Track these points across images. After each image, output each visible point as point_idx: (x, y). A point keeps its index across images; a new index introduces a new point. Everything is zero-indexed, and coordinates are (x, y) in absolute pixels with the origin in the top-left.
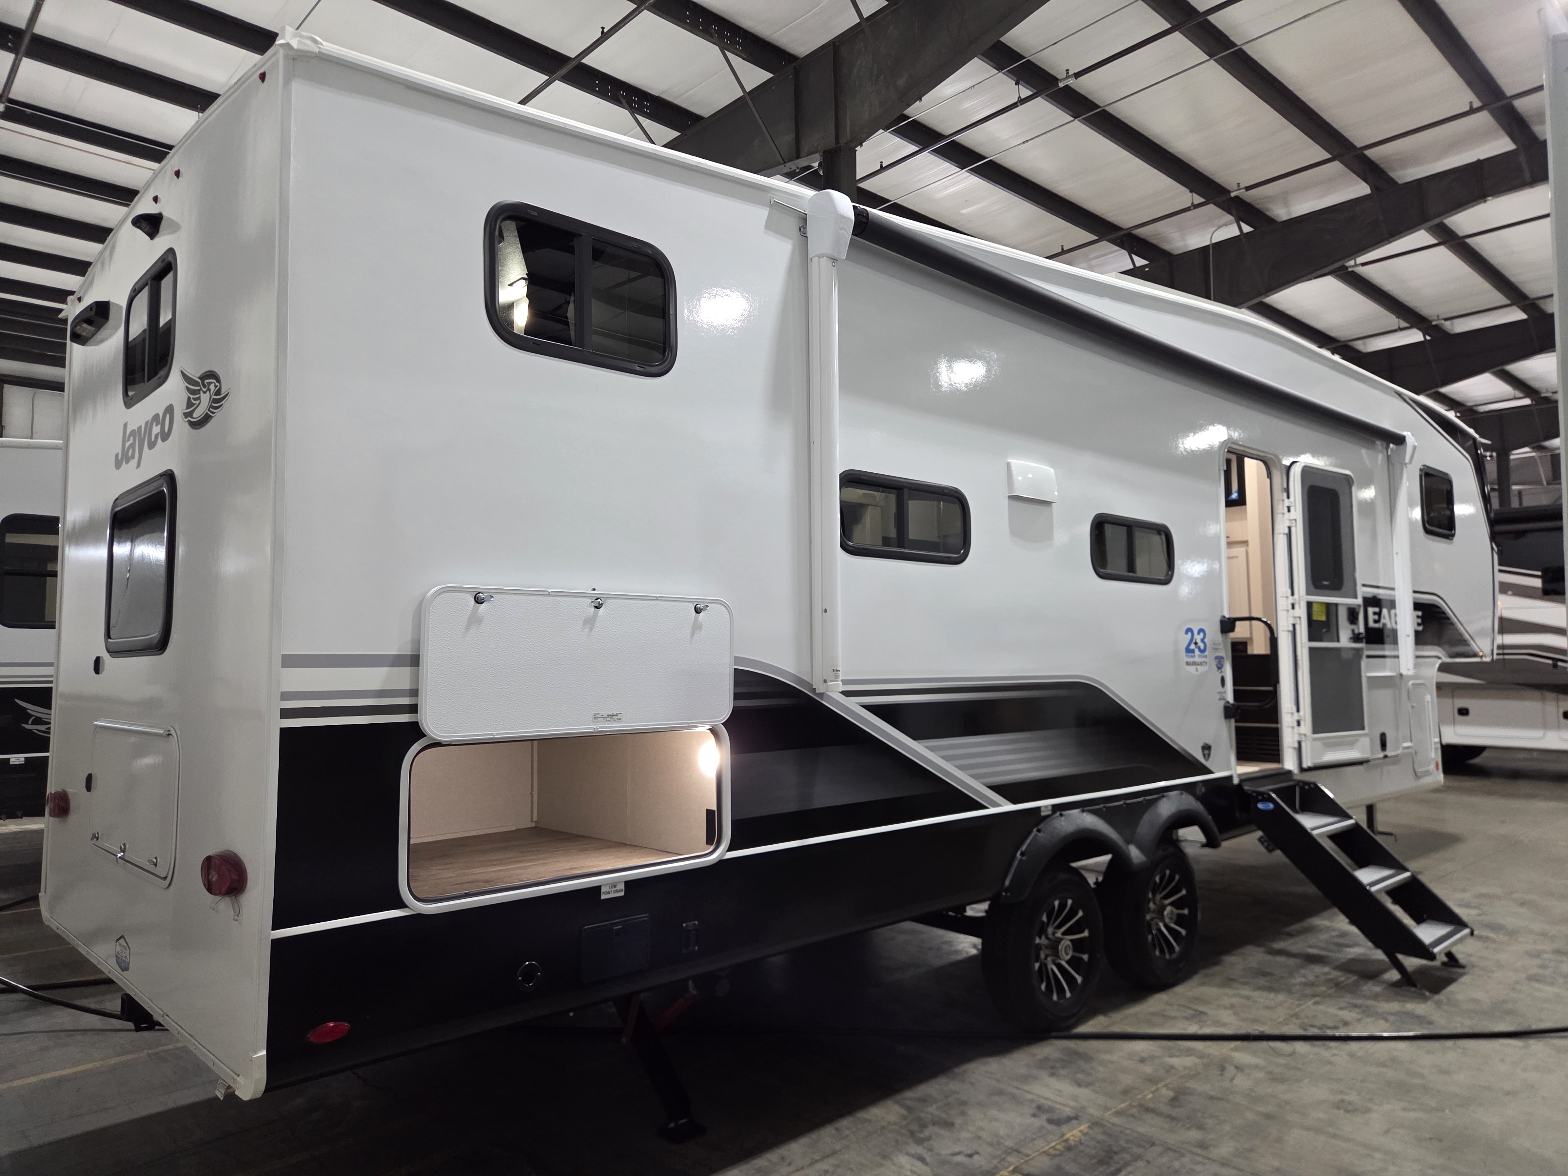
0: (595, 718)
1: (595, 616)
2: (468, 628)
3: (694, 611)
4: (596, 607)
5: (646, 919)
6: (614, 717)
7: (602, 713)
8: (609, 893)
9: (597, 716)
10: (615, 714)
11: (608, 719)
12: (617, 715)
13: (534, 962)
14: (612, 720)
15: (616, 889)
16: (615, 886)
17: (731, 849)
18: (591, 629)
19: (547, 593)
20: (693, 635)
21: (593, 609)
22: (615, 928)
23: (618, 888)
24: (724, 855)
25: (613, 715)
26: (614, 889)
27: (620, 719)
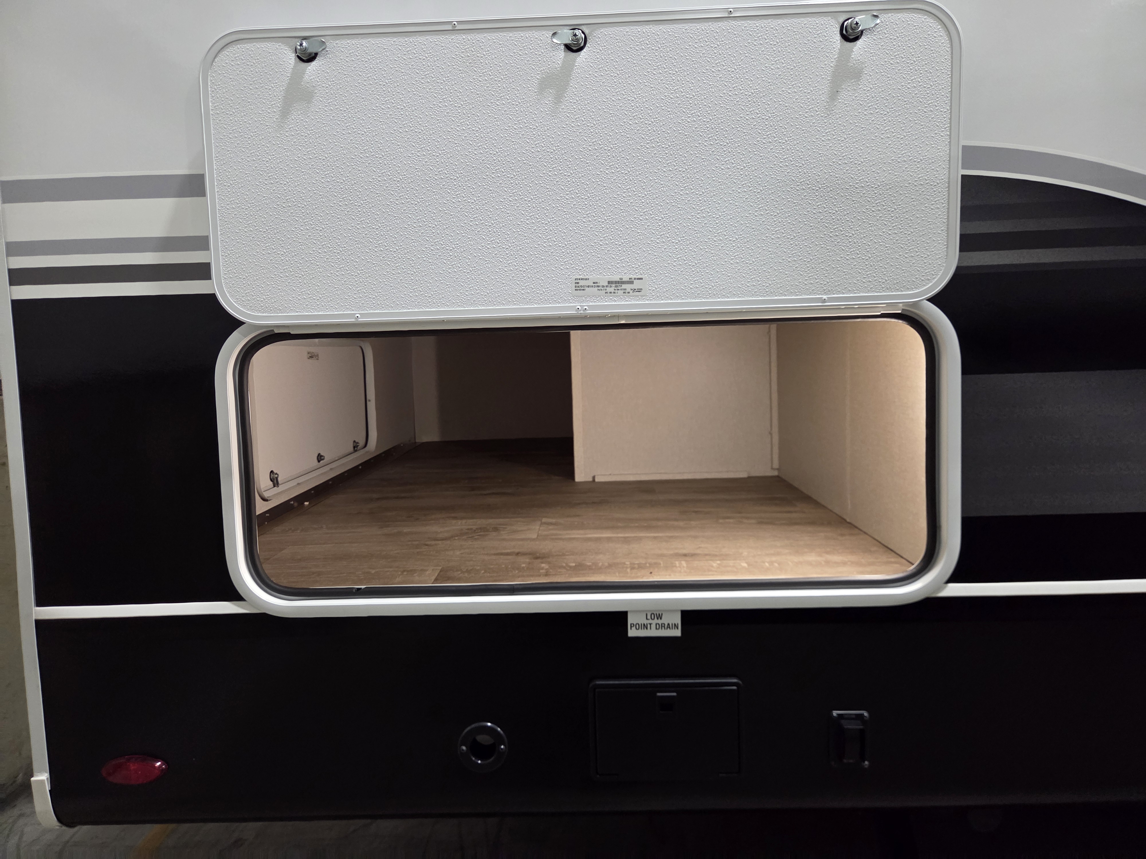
0: (578, 288)
1: (567, 69)
2: (285, 113)
3: (838, 37)
4: (568, 47)
5: (735, 688)
6: (624, 286)
7: (593, 277)
8: (645, 627)
9: (582, 283)
10: (626, 278)
11: (609, 290)
12: (630, 282)
13: (489, 724)
14: (621, 292)
15: (660, 622)
16: (660, 617)
17: (957, 577)
18: (558, 99)
19: (450, 27)
20: (834, 94)
21: (562, 53)
22: (659, 694)
23: (665, 620)
24: (941, 589)
25: (621, 282)
26: (656, 621)
27: (639, 290)
